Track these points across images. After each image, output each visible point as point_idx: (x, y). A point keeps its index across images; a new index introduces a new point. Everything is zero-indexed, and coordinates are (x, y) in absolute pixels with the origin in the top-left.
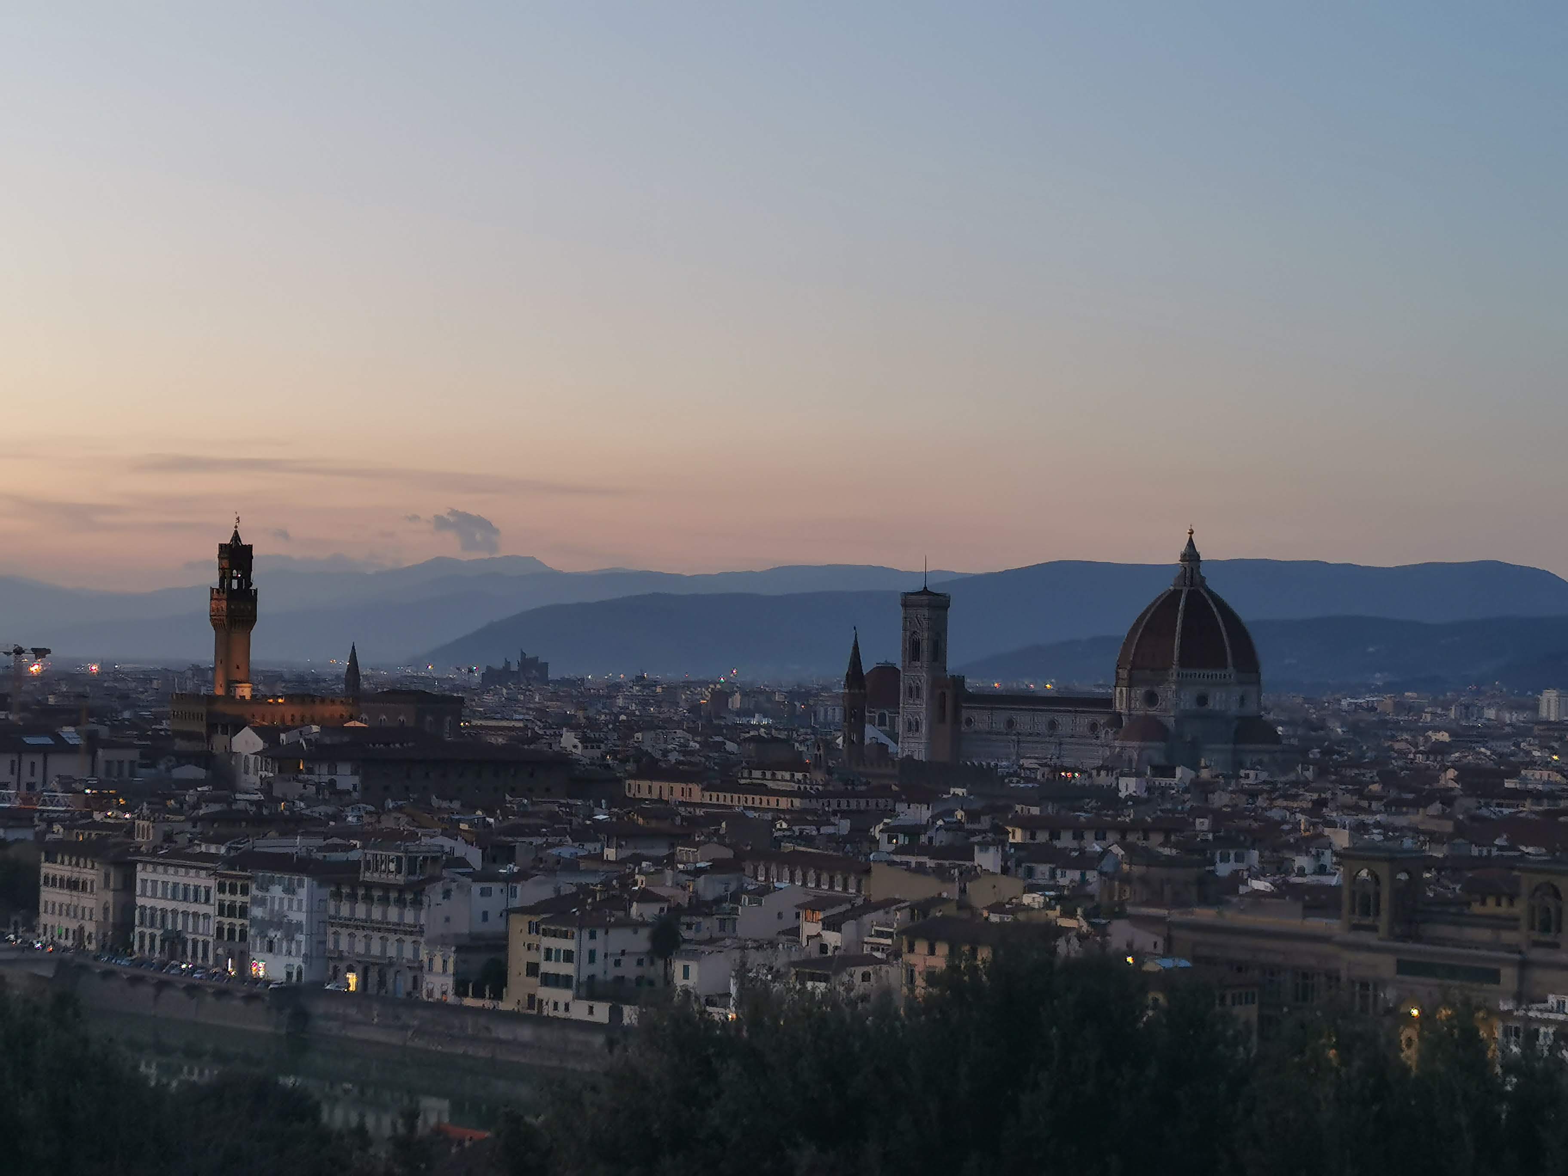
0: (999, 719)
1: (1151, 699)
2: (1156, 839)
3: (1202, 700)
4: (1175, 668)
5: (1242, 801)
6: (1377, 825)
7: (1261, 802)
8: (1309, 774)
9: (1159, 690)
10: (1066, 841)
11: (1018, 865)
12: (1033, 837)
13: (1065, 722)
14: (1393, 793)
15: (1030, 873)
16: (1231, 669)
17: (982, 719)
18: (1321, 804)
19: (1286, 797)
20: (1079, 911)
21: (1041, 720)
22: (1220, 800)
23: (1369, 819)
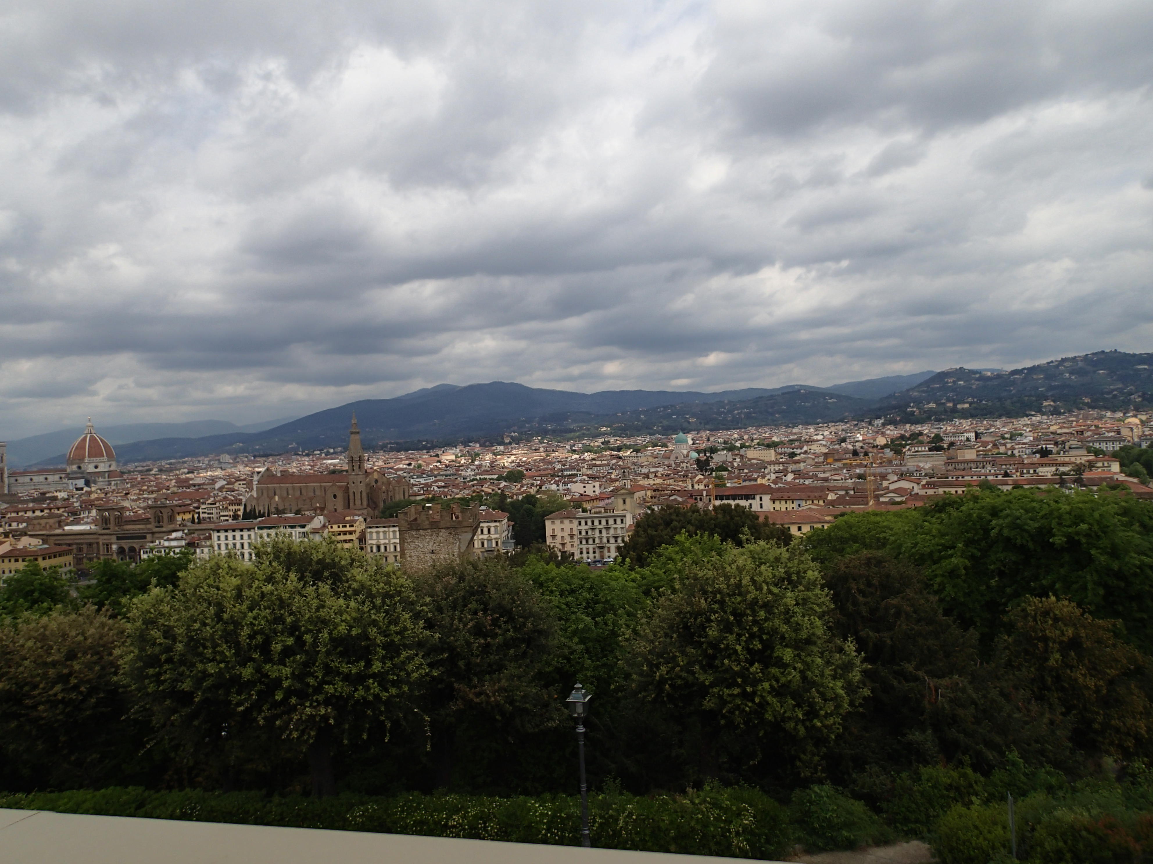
0: (27, 479)
1: (79, 468)
2: (62, 510)
3: (96, 467)
4: (87, 459)
5: (103, 495)
6: (144, 498)
7: (108, 495)
8: (129, 486)
9: (82, 465)
10: (30, 514)
11: (6, 523)
12: (18, 514)
13: (51, 478)
14: (150, 489)
15: (10, 525)
16: (105, 457)
17: (21, 480)
18: (127, 494)
19: (117, 493)
20: (11, 535)
21: (42, 478)
22: (93, 496)
23: (141, 497)
